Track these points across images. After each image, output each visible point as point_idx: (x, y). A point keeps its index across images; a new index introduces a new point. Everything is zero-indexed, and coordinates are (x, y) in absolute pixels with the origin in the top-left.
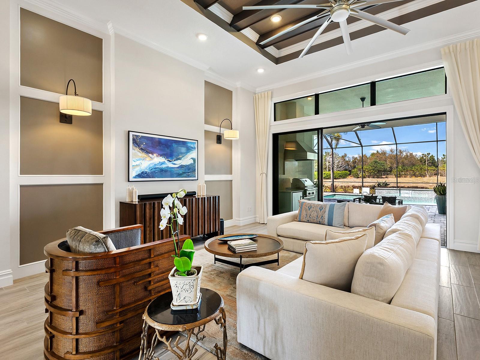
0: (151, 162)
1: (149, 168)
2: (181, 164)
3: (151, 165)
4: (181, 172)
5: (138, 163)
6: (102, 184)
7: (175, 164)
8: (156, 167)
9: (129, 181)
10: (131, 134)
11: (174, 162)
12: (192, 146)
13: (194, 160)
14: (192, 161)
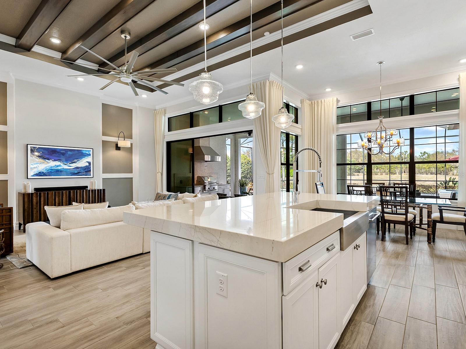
0: (48, 165)
1: (46, 169)
2: (76, 166)
3: (48, 167)
4: (76, 172)
5: (35, 166)
6: (7, 180)
7: (70, 166)
8: (52, 168)
9: (28, 178)
10: (29, 146)
11: (70, 165)
12: (87, 153)
13: (90, 163)
14: (87, 164)
